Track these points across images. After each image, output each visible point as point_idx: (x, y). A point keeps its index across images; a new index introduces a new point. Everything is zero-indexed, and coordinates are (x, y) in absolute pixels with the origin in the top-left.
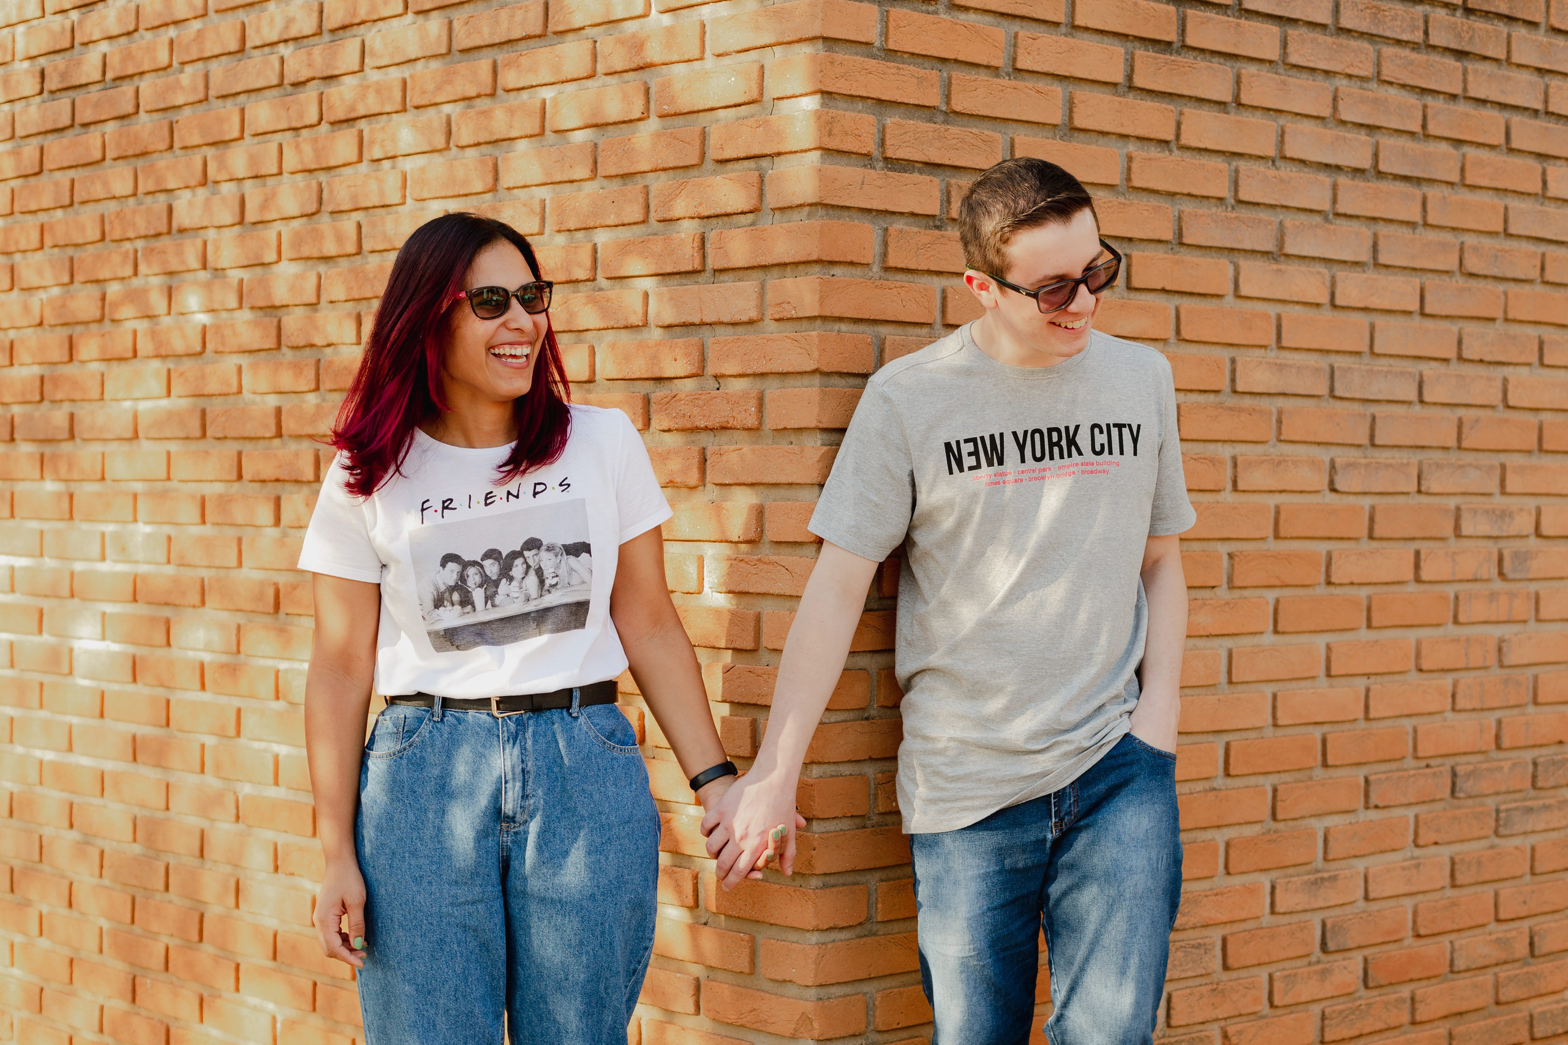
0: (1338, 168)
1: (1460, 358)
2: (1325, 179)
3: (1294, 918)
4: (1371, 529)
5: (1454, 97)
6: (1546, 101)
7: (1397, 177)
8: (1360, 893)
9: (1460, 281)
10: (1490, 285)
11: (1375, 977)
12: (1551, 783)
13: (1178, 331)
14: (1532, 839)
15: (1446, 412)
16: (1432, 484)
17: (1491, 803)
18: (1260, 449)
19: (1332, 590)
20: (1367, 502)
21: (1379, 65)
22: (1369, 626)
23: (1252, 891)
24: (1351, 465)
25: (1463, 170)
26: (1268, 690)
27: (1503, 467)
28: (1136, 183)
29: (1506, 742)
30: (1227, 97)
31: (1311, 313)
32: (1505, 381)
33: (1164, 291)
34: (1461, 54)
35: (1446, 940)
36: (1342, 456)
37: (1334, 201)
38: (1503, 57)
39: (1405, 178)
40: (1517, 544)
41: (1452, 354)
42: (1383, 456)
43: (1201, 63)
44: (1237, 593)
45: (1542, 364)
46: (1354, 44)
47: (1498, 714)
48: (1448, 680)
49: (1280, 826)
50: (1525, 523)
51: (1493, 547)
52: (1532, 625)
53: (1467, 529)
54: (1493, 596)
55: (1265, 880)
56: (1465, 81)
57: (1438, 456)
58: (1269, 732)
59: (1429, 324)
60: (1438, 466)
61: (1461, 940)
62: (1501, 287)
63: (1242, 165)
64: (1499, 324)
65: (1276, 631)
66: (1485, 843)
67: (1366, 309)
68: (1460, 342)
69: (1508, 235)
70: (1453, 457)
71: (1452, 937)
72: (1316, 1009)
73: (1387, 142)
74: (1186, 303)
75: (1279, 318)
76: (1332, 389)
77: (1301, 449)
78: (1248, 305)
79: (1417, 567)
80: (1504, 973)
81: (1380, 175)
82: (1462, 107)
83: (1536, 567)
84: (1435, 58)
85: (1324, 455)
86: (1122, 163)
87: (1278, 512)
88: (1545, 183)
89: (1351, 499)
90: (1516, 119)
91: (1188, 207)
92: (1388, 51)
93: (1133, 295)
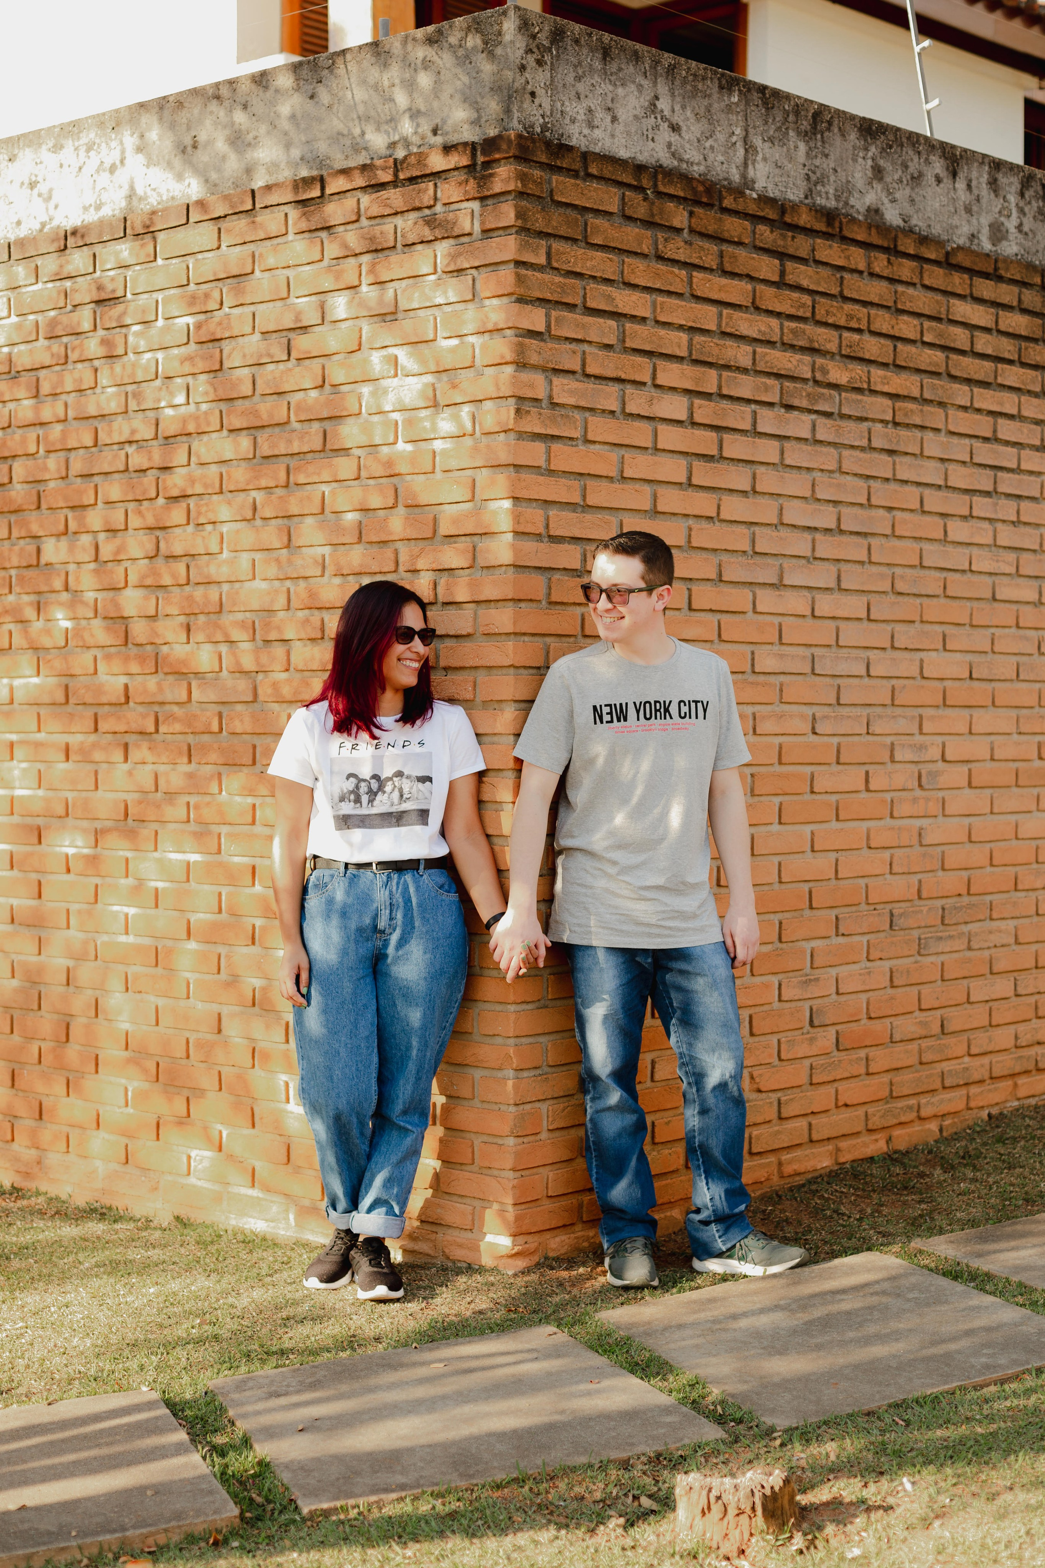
0: (816, 529)
1: (893, 647)
2: (808, 536)
3: (793, 1004)
4: (838, 757)
5: (887, 480)
6: (946, 479)
7: (852, 533)
8: (834, 989)
9: (893, 598)
10: (912, 600)
11: (844, 1044)
12: (954, 921)
13: (720, 635)
14: (942, 958)
15: (885, 682)
16: (876, 728)
17: (916, 933)
18: (769, 708)
19: (814, 796)
20: (835, 740)
21: (840, 462)
22: (838, 819)
23: (767, 986)
24: (826, 717)
25: (894, 526)
26: (776, 860)
27: (921, 717)
28: (695, 544)
29: (925, 894)
30: (748, 487)
31: (800, 621)
32: (922, 661)
33: (711, 610)
34: (892, 452)
35: (888, 1021)
36: (820, 711)
37: (814, 550)
38: (918, 452)
39: (858, 533)
40: (930, 766)
41: (888, 645)
42: (845, 711)
43: (732, 467)
44: (756, 799)
45: (945, 649)
46: (825, 449)
47: (919, 876)
48: (887, 854)
49: (784, 946)
50: (934, 753)
51: (915, 768)
52: (940, 818)
53: (898, 757)
54: (915, 800)
55: (775, 980)
56: (894, 470)
57: (879, 710)
58: (777, 886)
59: (873, 626)
60: (880, 717)
61: (898, 1022)
62: (919, 601)
63: (757, 529)
64: (917, 624)
65: (780, 823)
66: (912, 959)
67: (833, 618)
68: (893, 637)
69: (923, 567)
70: (889, 711)
71: (892, 1019)
72: (807, 1063)
73: (845, 511)
74: (724, 618)
75: (780, 625)
76: (813, 669)
77: (794, 708)
78: (761, 618)
79: (867, 781)
80: (925, 1043)
81: (841, 532)
82: (893, 486)
83: (943, 781)
84: (875, 455)
85: (809, 711)
86: (686, 532)
87: (781, 747)
88: (946, 532)
89: (826, 739)
90: (927, 492)
91: (725, 557)
92: (846, 453)
93: (693, 614)
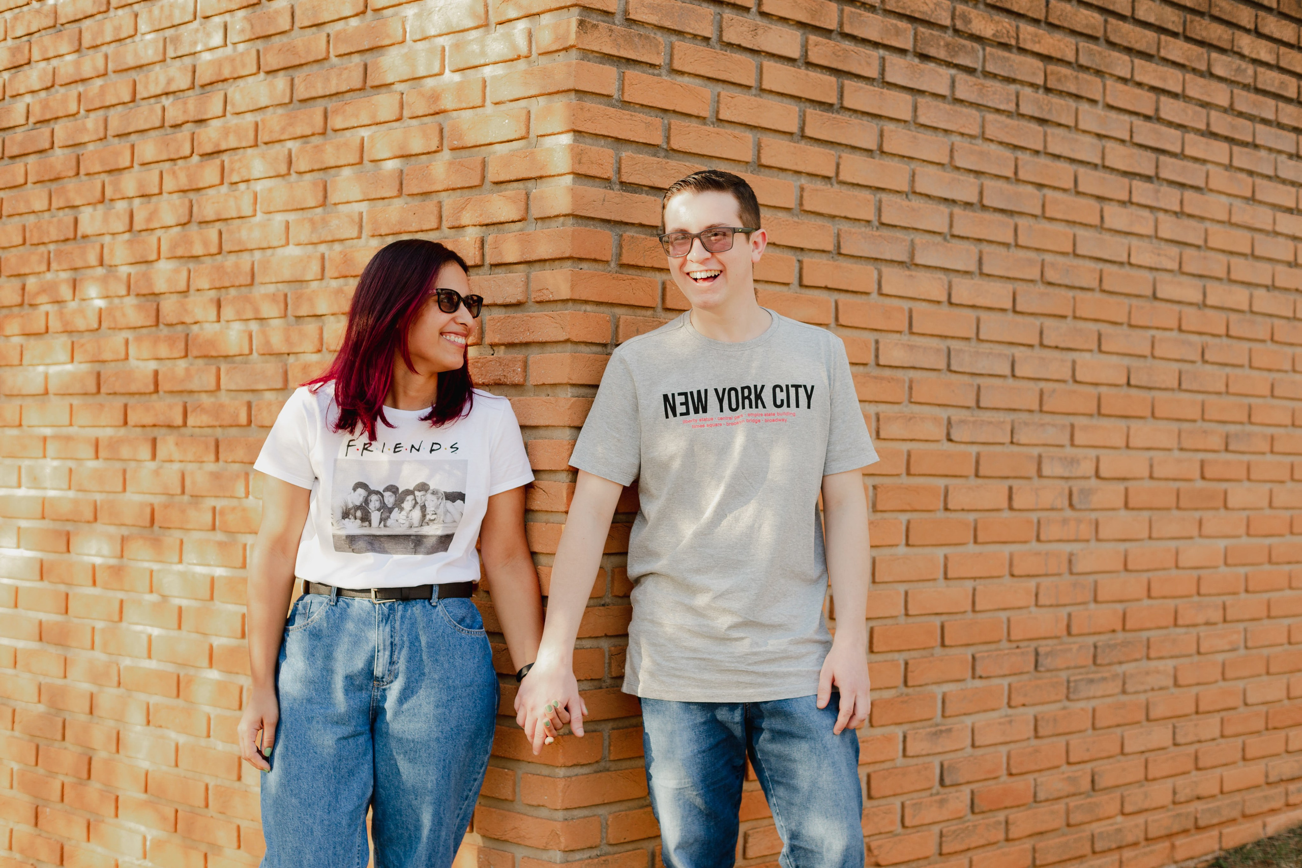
0: (954, 202)
1: (1042, 345)
2: (944, 209)
3: (920, 760)
4: (977, 470)
5: (1037, 152)
6: (1103, 158)
7: (996, 210)
8: (968, 742)
9: (1042, 288)
10: (1063, 292)
11: (980, 805)
12: (1106, 661)
13: (837, 319)
14: (1093, 703)
15: (1031, 384)
16: (1021, 437)
17: (1064, 675)
18: (896, 408)
19: (948, 514)
20: (974, 449)
21: (983, 127)
22: (976, 541)
23: (889, 739)
24: (963, 422)
25: (1043, 206)
26: (902, 588)
27: (1072, 426)
28: (807, 207)
29: (1074, 630)
30: (873, 146)
31: (934, 308)
32: (1074, 362)
33: (826, 288)
34: (1042, 121)
35: (1031, 777)
36: (956, 415)
37: (951, 226)
38: (1072, 124)
39: (1002, 211)
40: (1082, 483)
41: (1035, 341)
42: (986, 416)
43: (855, 120)
44: (879, 515)
45: (1100, 350)
46: (965, 110)
47: (1069, 609)
48: (1032, 583)
49: (909, 691)
50: (1088, 468)
51: (1065, 485)
52: (1093, 544)
53: (1046, 471)
54: (1065, 521)
55: (899, 731)
56: (1045, 142)
57: (1025, 416)
58: (902, 620)
59: (1019, 319)
60: (1026, 424)
61: (1042, 778)
62: (1071, 294)
63: (884, 197)
64: (1069, 320)
65: (907, 545)
66: (1059, 705)
67: (973, 307)
68: (1041, 333)
69: (1076, 255)
70: (1037, 417)
71: (1036, 775)
72: (937, 829)
73: (989, 183)
74: (843, 298)
75: (910, 311)
76: (949, 365)
77: (926, 409)
78: (888, 301)
79: (1010, 498)
80: (1073, 802)
81: (984, 207)
82: (1043, 160)
83: (1097, 500)
84: (1024, 123)
85: (943, 414)
86: (796, 193)
87: (909, 455)
88: (1102, 218)
89: (963, 447)
90: (1082, 170)
91: (845, 226)
92: (990, 117)
93: (804, 291)
